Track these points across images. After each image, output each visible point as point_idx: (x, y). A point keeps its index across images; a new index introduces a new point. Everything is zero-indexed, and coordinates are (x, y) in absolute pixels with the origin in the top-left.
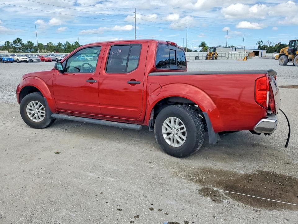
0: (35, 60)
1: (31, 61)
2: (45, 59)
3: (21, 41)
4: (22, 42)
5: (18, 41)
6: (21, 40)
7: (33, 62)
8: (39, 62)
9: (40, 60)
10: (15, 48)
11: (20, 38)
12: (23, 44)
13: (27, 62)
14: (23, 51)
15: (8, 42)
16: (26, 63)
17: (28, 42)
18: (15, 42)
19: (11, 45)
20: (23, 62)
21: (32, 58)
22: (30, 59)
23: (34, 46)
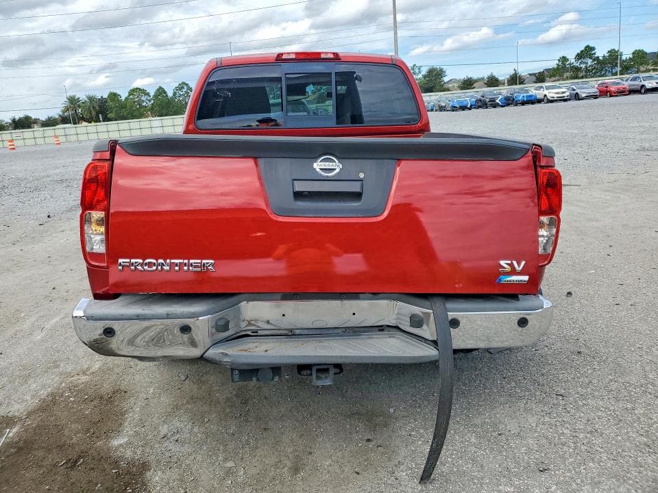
0: (584, 95)
1: (577, 97)
2: (612, 89)
3: (593, 52)
4: (595, 53)
5: (588, 52)
6: (593, 49)
7: (579, 99)
8: (595, 97)
9: (598, 94)
10: (578, 69)
11: (591, 45)
12: (598, 57)
13: (565, 100)
14: (595, 73)
15: (564, 59)
16: (563, 103)
17: (609, 52)
18: (580, 56)
19: (570, 64)
20: (556, 101)
21: (578, 91)
22: (575, 92)
23: (624, 58)
